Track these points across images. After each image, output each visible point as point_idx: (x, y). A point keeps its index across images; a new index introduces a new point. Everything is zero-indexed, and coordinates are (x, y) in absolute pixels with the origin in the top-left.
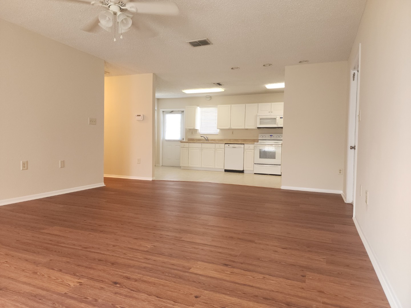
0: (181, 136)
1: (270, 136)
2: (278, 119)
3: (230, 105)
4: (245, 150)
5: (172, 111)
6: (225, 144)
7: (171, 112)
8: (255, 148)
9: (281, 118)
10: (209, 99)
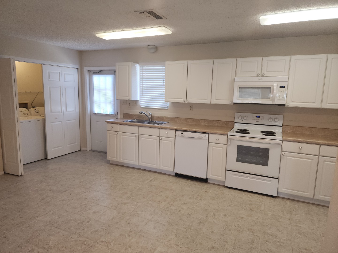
0: (114, 109)
1: (256, 117)
2: (275, 88)
3: (186, 62)
4: (209, 143)
5: (102, 70)
6: (176, 130)
7: (99, 72)
8: (229, 143)
9: (281, 87)
10: (153, 51)
